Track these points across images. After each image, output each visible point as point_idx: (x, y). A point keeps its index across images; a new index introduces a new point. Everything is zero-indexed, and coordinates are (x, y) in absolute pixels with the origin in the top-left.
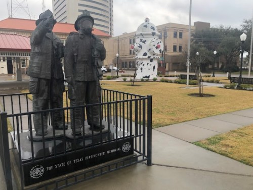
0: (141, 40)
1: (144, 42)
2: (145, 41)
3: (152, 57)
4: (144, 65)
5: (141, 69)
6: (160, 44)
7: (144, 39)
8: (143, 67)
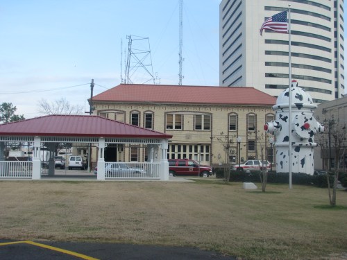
0: (281, 116)
1: (285, 119)
2: (287, 117)
3: (297, 144)
4: (284, 156)
5: (281, 163)
6: (309, 122)
7: (284, 115)
8: (284, 161)
